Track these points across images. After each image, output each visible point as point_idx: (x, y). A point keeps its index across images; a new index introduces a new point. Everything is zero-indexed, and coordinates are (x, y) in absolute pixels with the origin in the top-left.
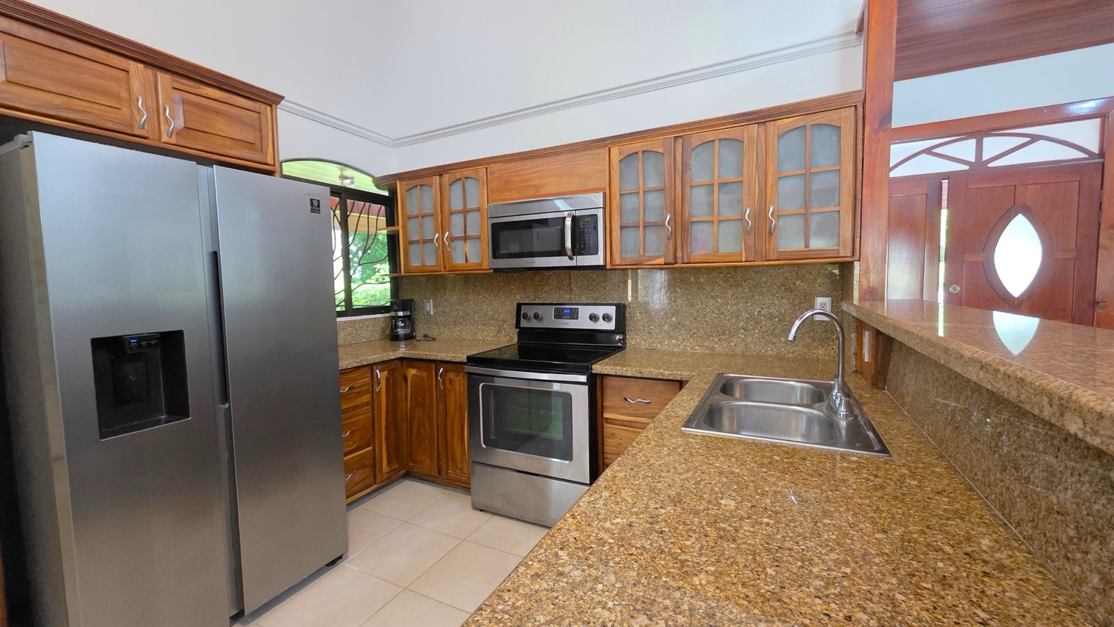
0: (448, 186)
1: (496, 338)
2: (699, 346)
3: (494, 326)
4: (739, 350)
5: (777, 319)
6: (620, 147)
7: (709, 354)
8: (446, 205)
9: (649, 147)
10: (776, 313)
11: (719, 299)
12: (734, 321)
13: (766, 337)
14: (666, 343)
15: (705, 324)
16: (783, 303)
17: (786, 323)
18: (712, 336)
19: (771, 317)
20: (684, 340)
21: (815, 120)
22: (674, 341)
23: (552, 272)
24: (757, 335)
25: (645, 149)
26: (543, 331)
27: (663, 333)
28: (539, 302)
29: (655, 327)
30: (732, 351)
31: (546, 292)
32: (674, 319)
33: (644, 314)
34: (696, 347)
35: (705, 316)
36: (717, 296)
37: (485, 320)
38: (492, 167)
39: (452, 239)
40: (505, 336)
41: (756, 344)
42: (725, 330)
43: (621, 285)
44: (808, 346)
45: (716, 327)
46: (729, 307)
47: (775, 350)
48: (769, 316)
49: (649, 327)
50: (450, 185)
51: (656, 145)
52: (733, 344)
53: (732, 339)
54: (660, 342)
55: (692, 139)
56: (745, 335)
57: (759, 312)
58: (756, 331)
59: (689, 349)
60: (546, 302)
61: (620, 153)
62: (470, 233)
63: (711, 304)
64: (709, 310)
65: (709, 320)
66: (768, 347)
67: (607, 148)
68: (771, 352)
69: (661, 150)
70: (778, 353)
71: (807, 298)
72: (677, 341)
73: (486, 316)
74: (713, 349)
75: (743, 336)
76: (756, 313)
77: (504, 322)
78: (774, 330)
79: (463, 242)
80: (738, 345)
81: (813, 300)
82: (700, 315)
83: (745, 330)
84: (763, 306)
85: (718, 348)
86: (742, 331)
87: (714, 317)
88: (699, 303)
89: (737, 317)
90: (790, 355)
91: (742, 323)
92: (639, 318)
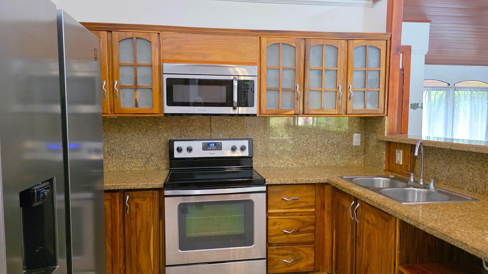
0: (118, 42)
1: (144, 168)
2: (296, 163)
3: (142, 159)
4: (317, 164)
5: (336, 146)
6: (268, 38)
7: (301, 168)
8: (115, 58)
9: (287, 41)
10: (336, 143)
11: (307, 135)
12: (315, 147)
13: (331, 156)
14: (276, 162)
15: (299, 150)
16: (339, 137)
17: (340, 148)
18: (303, 157)
19: (333, 145)
20: (287, 160)
21: (370, 44)
22: (281, 161)
23: (195, 117)
24: (326, 155)
25: (284, 42)
26: (191, 160)
27: (275, 157)
28: (185, 138)
29: (270, 153)
30: (314, 165)
31: (190, 131)
32: (281, 148)
33: (263, 145)
34: (294, 164)
35: (299, 145)
36: (306, 133)
37: (133, 154)
38: (164, 34)
39: (121, 87)
40: (152, 166)
41: (326, 160)
42: (310, 153)
43: (248, 127)
44: (350, 159)
45: (306, 151)
46: (312, 140)
47: (335, 162)
48: (332, 144)
49: (266, 153)
50: (120, 41)
51: (291, 41)
52: (314, 161)
53: (314, 158)
54: (273, 162)
55: (311, 42)
56: (321, 155)
57: (328, 142)
58: (326, 153)
59: (290, 165)
60: (190, 138)
61: (268, 42)
62: (139, 83)
63: (302, 138)
64: (301, 142)
65: (301, 148)
66: (331, 161)
67: (258, 37)
68: (333, 164)
69: (294, 45)
70: (336, 164)
71: (349, 134)
72: (283, 161)
73: (133, 150)
74: (303, 164)
75: (319, 156)
76: (326, 143)
77: (152, 155)
78: (334, 152)
79: (133, 91)
80: (316, 161)
81: (352, 135)
82: (296, 144)
83: (320, 152)
84: (329, 139)
85: (307, 164)
86: (319, 153)
87: (304, 146)
88: (296, 137)
89: (316, 145)
90: (342, 165)
91: (319, 149)
92: (260, 148)
